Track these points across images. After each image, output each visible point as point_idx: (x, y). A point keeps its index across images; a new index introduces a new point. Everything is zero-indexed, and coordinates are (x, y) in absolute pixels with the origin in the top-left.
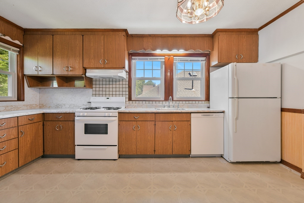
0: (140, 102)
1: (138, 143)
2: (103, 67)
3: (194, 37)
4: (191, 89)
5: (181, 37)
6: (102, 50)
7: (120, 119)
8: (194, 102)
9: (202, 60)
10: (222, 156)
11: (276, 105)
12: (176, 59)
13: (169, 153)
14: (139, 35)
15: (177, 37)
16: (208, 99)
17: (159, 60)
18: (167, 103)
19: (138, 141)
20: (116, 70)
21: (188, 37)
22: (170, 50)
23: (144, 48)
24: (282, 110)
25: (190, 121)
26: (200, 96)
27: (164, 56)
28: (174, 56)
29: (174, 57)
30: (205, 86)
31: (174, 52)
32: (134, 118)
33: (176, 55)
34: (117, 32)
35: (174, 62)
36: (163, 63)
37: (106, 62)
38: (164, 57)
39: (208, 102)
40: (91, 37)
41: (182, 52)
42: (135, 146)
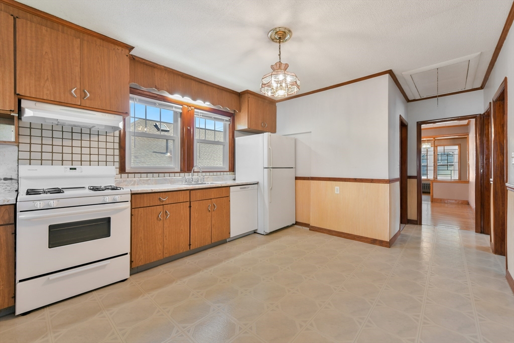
0: (142, 174)
1: (166, 239)
2: (79, 104)
3: (222, 90)
4: (164, 153)
5: (208, 85)
6: (77, 69)
7: (133, 204)
8: (219, 173)
9: (226, 121)
10: (255, 232)
11: (291, 174)
12: (198, 112)
13: (208, 242)
14: (148, 62)
15: (203, 83)
16: (232, 169)
17: (174, 109)
18: (188, 176)
19: (166, 236)
20: (107, 115)
21: (216, 87)
22: (194, 99)
23: (156, 86)
24: (297, 178)
25: (228, 197)
26: (222, 165)
27: (181, 104)
28: (195, 108)
29: (196, 110)
30: (230, 153)
31: (199, 103)
32: (159, 201)
33: (198, 107)
34: (113, 45)
35: (195, 116)
36: (179, 115)
37: (89, 95)
38: (181, 107)
39: (232, 173)
40: (44, 31)
41: (207, 105)
42: (160, 246)
